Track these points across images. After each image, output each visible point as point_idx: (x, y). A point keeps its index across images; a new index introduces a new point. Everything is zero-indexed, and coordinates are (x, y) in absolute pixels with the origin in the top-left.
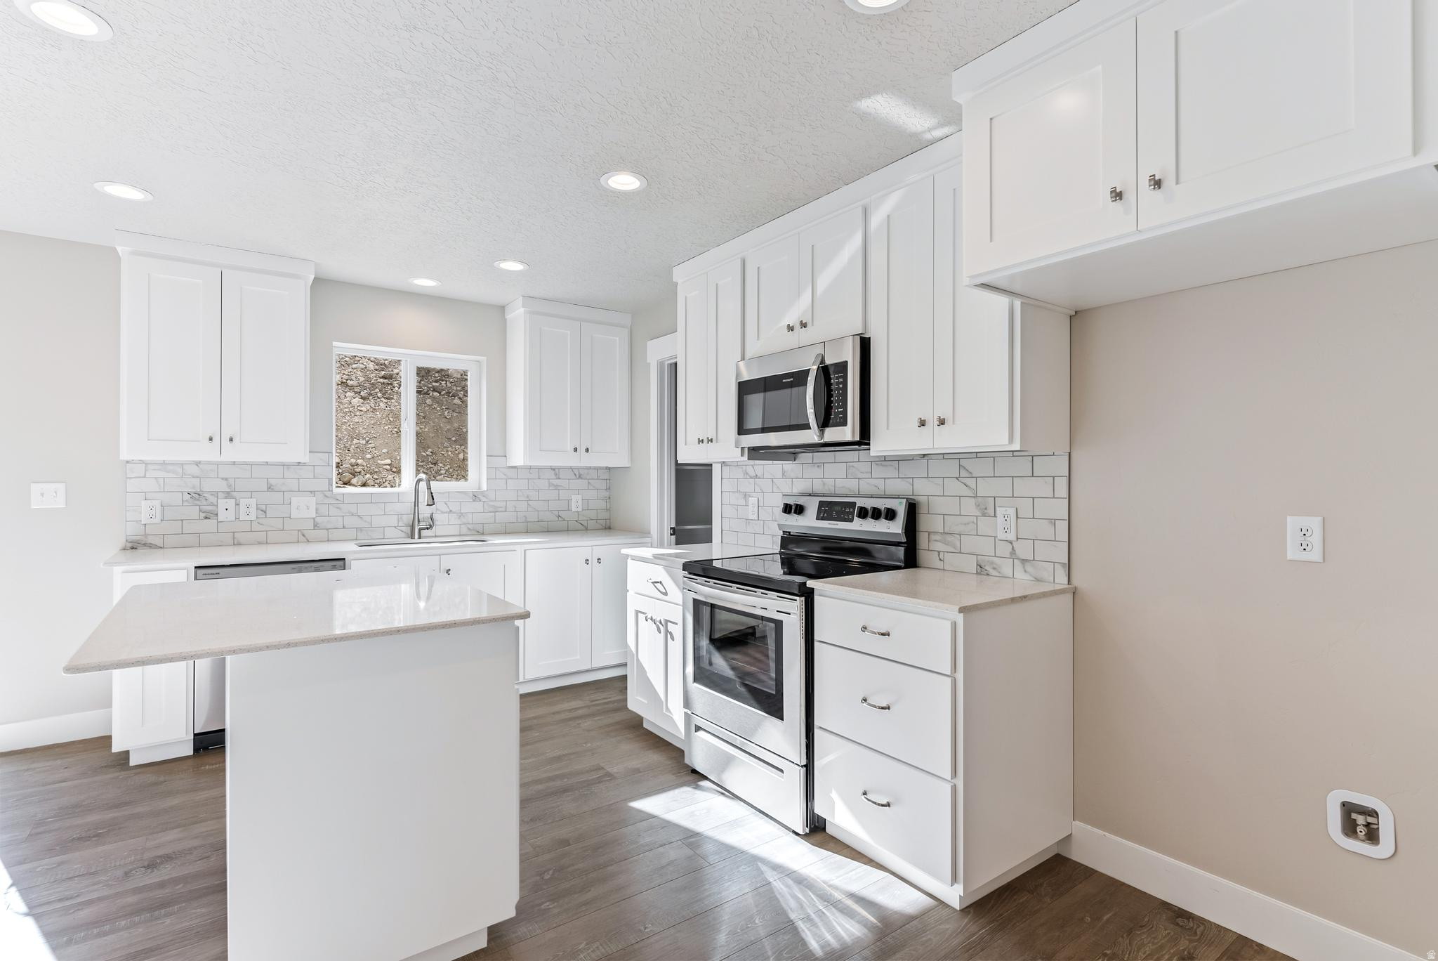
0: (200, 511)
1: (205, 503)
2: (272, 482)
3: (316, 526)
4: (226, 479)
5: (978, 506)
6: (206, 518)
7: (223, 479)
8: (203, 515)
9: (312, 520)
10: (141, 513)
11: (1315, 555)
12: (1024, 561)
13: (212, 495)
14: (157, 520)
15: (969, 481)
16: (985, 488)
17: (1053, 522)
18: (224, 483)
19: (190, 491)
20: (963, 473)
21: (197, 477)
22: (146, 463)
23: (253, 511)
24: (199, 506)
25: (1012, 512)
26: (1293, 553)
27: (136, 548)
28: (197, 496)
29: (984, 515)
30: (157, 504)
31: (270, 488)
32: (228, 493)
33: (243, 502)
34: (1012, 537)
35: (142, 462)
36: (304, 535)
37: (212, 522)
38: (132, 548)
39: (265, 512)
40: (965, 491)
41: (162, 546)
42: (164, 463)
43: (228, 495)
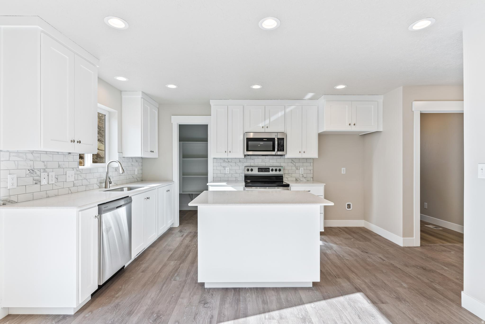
0: (33, 180)
1: (35, 175)
2: (60, 163)
3: (74, 185)
4: (44, 162)
5: (296, 168)
6: (36, 184)
7: (42, 161)
8: (34, 182)
9: (73, 182)
10: (7, 182)
11: (345, 173)
12: (305, 178)
13: (38, 170)
14: (15, 186)
15: (294, 163)
16: (297, 165)
17: (310, 170)
18: (43, 163)
19: (29, 168)
20: (293, 162)
21: (32, 161)
22: (10, 152)
23: (54, 179)
24: (33, 177)
25: (303, 169)
26: (342, 173)
27: (5, 204)
28: (32, 171)
29: (297, 169)
30: (15, 176)
31: (59, 166)
32: (44, 169)
33: (50, 174)
34: (303, 173)
35: (8, 151)
36: (70, 190)
37: (38, 185)
38: (4, 204)
39: (57, 179)
40: (293, 165)
41: (17, 201)
42: (18, 152)
43: (45, 171)
